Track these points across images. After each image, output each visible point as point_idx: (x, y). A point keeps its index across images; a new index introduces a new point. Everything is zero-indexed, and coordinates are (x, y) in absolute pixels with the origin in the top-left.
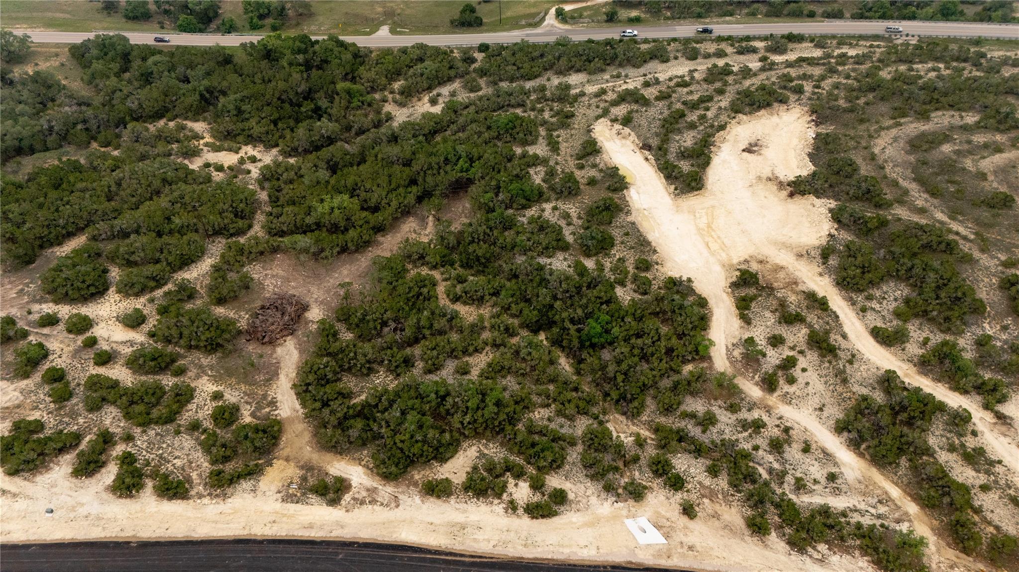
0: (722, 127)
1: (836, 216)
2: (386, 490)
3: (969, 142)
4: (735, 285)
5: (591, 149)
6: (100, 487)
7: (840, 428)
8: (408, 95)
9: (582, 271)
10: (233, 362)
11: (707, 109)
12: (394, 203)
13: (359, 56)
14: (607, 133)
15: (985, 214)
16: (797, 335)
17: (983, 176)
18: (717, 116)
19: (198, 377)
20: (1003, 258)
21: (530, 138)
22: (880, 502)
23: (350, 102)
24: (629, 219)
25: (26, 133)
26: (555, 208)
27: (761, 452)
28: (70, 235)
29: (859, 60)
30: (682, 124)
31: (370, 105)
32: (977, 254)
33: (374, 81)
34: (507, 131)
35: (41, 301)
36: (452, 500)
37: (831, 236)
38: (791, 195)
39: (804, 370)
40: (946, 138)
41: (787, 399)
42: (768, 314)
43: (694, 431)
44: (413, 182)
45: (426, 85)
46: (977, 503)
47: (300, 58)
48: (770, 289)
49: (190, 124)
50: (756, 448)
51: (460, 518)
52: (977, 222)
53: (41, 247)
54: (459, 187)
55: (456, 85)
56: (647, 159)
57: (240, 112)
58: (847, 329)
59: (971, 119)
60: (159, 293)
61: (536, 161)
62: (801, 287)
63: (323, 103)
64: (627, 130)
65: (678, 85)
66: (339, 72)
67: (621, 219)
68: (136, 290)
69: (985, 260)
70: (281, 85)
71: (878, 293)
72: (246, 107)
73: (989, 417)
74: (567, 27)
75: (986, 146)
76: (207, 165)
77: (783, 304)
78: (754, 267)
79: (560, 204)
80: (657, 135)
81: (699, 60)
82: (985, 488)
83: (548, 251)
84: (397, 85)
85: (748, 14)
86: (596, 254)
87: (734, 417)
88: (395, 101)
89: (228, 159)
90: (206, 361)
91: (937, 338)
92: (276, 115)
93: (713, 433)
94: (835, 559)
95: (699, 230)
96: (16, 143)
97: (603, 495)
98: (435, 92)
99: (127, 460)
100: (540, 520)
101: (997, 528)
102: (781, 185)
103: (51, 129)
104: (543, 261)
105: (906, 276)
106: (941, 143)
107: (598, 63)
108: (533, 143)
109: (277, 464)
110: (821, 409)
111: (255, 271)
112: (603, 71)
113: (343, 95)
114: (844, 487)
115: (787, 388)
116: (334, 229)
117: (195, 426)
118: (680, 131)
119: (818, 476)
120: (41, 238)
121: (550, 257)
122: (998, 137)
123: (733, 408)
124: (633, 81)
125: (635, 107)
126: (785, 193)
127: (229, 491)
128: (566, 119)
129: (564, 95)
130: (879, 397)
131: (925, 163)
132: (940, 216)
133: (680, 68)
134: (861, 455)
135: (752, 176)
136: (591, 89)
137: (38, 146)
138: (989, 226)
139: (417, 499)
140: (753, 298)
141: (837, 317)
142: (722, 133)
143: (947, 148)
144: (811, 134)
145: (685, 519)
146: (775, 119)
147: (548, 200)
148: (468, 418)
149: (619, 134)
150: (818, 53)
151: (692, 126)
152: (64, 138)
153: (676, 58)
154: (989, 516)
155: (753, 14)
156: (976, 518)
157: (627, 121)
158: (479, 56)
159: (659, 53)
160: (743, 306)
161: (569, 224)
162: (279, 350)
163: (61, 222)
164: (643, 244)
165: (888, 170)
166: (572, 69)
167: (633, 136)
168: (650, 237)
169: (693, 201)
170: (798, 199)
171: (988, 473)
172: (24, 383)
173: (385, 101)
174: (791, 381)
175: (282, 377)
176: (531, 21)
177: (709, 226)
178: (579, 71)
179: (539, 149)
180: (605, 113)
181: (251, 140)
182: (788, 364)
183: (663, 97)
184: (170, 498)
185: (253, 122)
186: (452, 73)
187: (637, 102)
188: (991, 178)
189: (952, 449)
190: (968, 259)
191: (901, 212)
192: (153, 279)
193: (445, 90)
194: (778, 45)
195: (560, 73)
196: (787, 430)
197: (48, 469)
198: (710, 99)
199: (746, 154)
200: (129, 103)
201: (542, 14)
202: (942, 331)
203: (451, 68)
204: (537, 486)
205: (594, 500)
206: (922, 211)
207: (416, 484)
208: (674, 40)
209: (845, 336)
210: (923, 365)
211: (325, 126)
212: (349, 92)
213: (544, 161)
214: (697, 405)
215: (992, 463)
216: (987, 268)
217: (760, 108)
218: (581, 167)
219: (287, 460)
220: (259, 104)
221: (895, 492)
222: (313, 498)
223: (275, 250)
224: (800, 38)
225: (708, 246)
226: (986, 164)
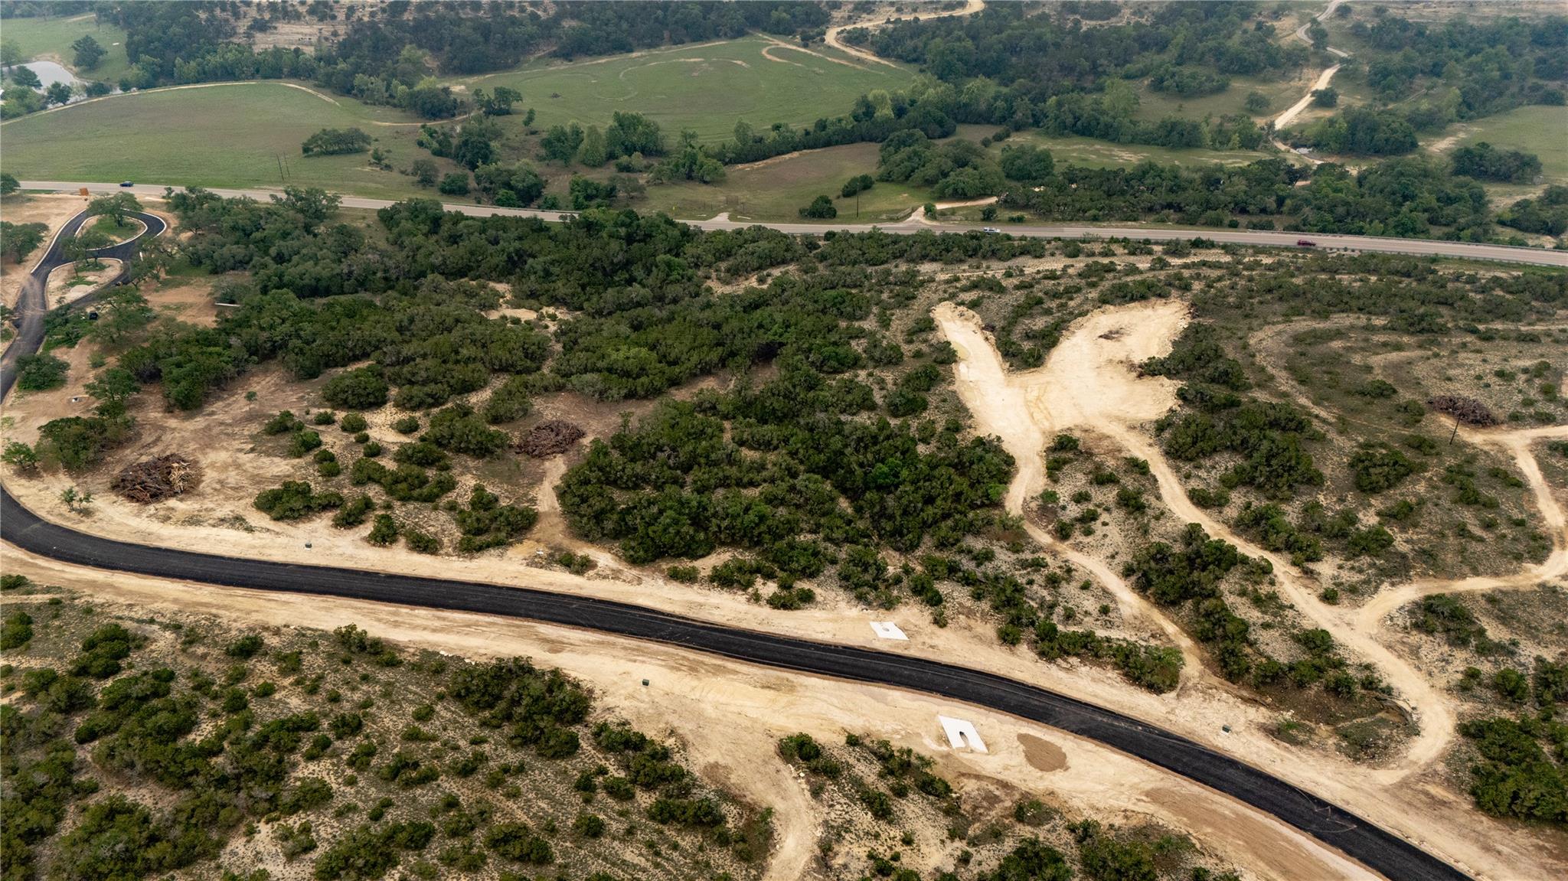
0: (1083, 315)
1: (1181, 395)
2: (631, 572)
3: (1366, 340)
4: (1050, 450)
5: (928, 325)
6: (357, 537)
7: (1128, 572)
8: (734, 274)
9: (883, 426)
10: (499, 467)
11: (1071, 299)
12: (695, 359)
13: (687, 234)
14: (949, 314)
15: (1356, 402)
16: (1108, 495)
17: (1369, 369)
18: (1081, 305)
19: (462, 474)
20: (1361, 440)
21: (858, 313)
22: (1153, 636)
23: (668, 275)
24: (951, 388)
25: (326, 273)
26: (870, 375)
27: (1035, 587)
28: (356, 358)
29: (1269, 268)
30: (1037, 310)
31: (690, 279)
32: (1332, 435)
33: (699, 258)
34: (834, 305)
35: (319, 406)
36: (696, 587)
37: (1171, 410)
38: (1140, 376)
39: (1105, 524)
40: (1339, 334)
41: (1079, 547)
42: (1079, 475)
43: (967, 564)
44: (720, 344)
45: (756, 264)
46: (1252, 637)
47: (623, 231)
48: (1089, 454)
49: (491, 284)
50: (1031, 582)
51: (700, 599)
52: (1343, 408)
53: (326, 366)
54: (767, 354)
55: (791, 267)
56: (987, 339)
57: (547, 274)
58: (1164, 492)
59: (1379, 321)
60: (436, 410)
61: (860, 334)
62: (1123, 454)
63: (639, 274)
64: (971, 312)
65: (1046, 278)
66: (662, 246)
67: (942, 388)
68: (413, 403)
69: (1340, 441)
70: (597, 253)
71: (1208, 463)
72: (555, 270)
73: (1295, 572)
74: (933, 223)
75: (1385, 345)
76: (504, 317)
77: (1099, 467)
78: (1077, 434)
79: (877, 372)
80: (1005, 318)
81: (1080, 258)
82: (1266, 626)
83: (852, 408)
84: (723, 266)
85: (1155, 220)
86: (904, 415)
87: (1014, 557)
88: (719, 279)
89: (526, 315)
90: (472, 463)
91: (1259, 502)
92: (585, 280)
93: (989, 568)
94: (1084, 669)
95: (1027, 403)
96: (313, 282)
97: (854, 602)
98: (765, 272)
99: (385, 521)
100: (782, 611)
101: (1268, 658)
102: (1132, 367)
103: (350, 273)
104: (843, 418)
105: (1242, 447)
106: (1332, 339)
107: (957, 253)
108: (862, 319)
109: (526, 543)
110: (1113, 557)
111: (538, 404)
112: (961, 261)
113: (663, 267)
114: (1117, 622)
115: (1082, 538)
116: (627, 374)
117: (452, 507)
118: (1031, 316)
119: (1090, 609)
120: (328, 356)
121: (853, 415)
122: (1406, 339)
123: (1016, 549)
124: (996, 270)
125: (987, 293)
126: (1135, 374)
127: (476, 555)
128: (907, 300)
129: (909, 280)
130: (1178, 548)
131: (1302, 354)
132: (1303, 401)
133: (1056, 264)
134: (1146, 598)
135: (1105, 357)
136: (942, 277)
137: (334, 289)
138: (1354, 411)
139: (661, 582)
140: (1065, 462)
141: (1156, 481)
142: (1080, 319)
143: (1337, 344)
144: (1184, 324)
145: (935, 628)
146: (1149, 312)
147: (863, 367)
148: (726, 523)
149: (961, 315)
150: (1227, 259)
151: (1048, 312)
152: (362, 284)
153: (1053, 255)
154: (1262, 647)
155: (1163, 221)
156: (1248, 650)
157: (974, 305)
158: (823, 245)
159: (1034, 249)
160: (1054, 469)
161: (882, 389)
162: (547, 464)
163: (350, 344)
164: (959, 409)
165: (1258, 358)
166: (924, 258)
167: (977, 318)
168: (969, 405)
169: (1031, 379)
170: (1147, 380)
171: (1275, 615)
172: (296, 461)
173: (708, 278)
174: (1088, 532)
175: (546, 483)
176: (894, 216)
177: (1038, 398)
178: (934, 260)
179: (868, 324)
180: (952, 297)
181: (555, 301)
182: (1091, 517)
183: (1024, 286)
184: (420, 552)
185: (559, 284)
186: (789, 255)
187: (991, 289)
188: (1377, 371)
189: (1243, 593)
190: (1319, 438)
191: (1261, 396)
193: (776, 272)
194: (1175, 249)
195: (908, 261)
196: (1069, 571)
197: (310, 520)
198: (1078, 290)
199: (1103, 340)
200: (432, 259)
201: (909, 210)
202: (1268, 499)
203: (788, 252)
204: (785, 586)
205: (842, 605)
206: (1285, 395)
207: (662, 571)
208: (1057, 239)
209: (1159, 498)
210: (1240, 527)
211: (636, 291)
212: (668, 264)
213: (870, 335)
214: (978, 544)
215: (1282, 607)
216: (1341, 449)
217: (1132, 300)
218: (911, 342)
219: (538, 541)
220: (569, 268)
221: (1171, 628)
222: (557, 567)
223: (560, 388)
224: (1210, 245)
225: (1032, 416)
226: (1377, 360)
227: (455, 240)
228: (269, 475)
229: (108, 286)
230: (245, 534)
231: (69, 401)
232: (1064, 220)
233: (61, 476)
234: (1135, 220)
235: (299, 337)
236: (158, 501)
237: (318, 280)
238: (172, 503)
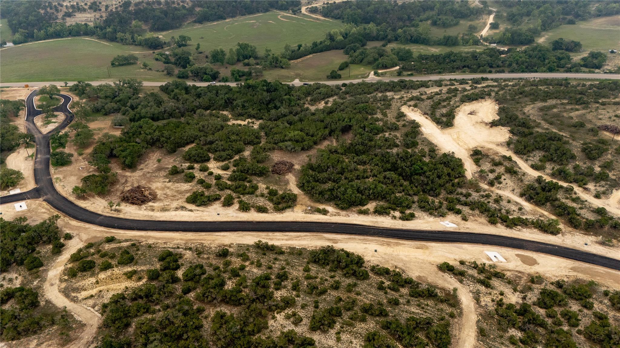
0: (458, 106)
1: (511, 132)
2: (344, 213)
3: (565, 108)
4: (472, 155)
5: (401, 115)
6: (234, 209)
7: (522, 195)
8: (314, 101)
9: (407, 153)
10: (269, 179)
11: (450, 101)
12: (320, 134)
13: (291, 89)
14: (407, 110)
15: (573, 129)
16: (500, 170)
17: (572, 118)
18: (455, 103)
19: (257, 183)
20: (582, 142)
21: (374, 112)
22: (540, 216)
23: (290, 104)
24: (423, 136)
25: (156, 112)
26: (390, 134)
27: (491, 204)
28: (188, 144)
29: (513, 86)
30: (440, 106)
31: (298, 105)
32: (571, 141)
33: (299, 96)
34: (363, 110)
35: (184, 163)
36: (370, 216)
37: (510, 137)
38: (491, 127)
39: (505, 179)
40: (554, 106)
41: (498, 188)
42: (487, 163)
43: (463, 199)
44: (326, 128)
45: (322, 97)
46: (578, 213)
47: (265, 88)
48: (487, 156)
49: (221, 112)
50: (489, 202)
51: (374, 220)
52: (570, 132)
53: (179, 147)
54: (346, 130)
55: (335, 97)
56: (427, 118)
57: (244, 106)
58: (520, 166)
59: (565, 101)
60: (232, 160)
61: (377, 120)
62: (499, 155)
63: (278, 104)
64: (416, 109)
65: (436, 94)
66: (283, 93)
67: (420, 137)
68: (221, 160)
69: (574, 143)
70: (260, 97)
71: (532, 155)
72: (246, 104)
73: (581, 189)
74: (380, 78)
75: (572, 109)
76: (234, 125)
77: (493, 160)
78: (479, 149)
79: (391, 133)
80: (429, 110)
81: (443, 87)
82: (581, 208)
83: (390, 147)
84: (309, 98)
85: (461, 72)
86: (411, 148)
87: (478, 194)
88: (309, 104)
89: (243, 123)
90: (259, 179)
91: (557, 167)
92: (259, 108)
93: (470, 199)
94: (525, 230)
95: (454, 139)
96: (152, 115)
97: (430, 216)
98: (326, 100)
99: (240, 202)
100: (406, 221)
101: (587, 219)
102: (486, 124)
103: (165, 111)
104: (389, 151)
105: (543, 148)
106: (552, 109)
107: (398, 88)
108: (376, 114)
109: (298, 206)
110: (513, 191)
112: (400, 91)
113: (287, 101)
114: (526, 213)
115: (498, 185)
116: (297, 141)
117: (262, 195)
118: (439, 108)
119: (515, 209)
120: (178, 143)
121: (391, 149)
122: (577, 107)
123: (477, 191)
124: (415, 93)
125: (418, 102)
126: (488, 127)
127: (283, 212)
128: (389, 106)
129: (385, 99)
130: (537, 185)
131: (546, 114)
132: (554, 130)
133: (435, 89)
134: (531, 203)
135: (474, 122)
136: (397, 97)
137: (161, 117)
138: (574, 132)
139: (356, 215)
140: (480, 159)
141: (516, 163)
142: (458, 108)
143: (555, 110)
144: (497, 107)
145: (464, 222)
146: (480, 104)
147: (386, 132)
148: (371, 191)
149: (413, 110)
150: (496, 84)
151: (445, 107)
152: (171, 115)
153: (432, 86)
154: (583, 216)
155: (464, 72)
156: (579, 217)
157: (415, 106)
158: (343, 88)
159: (424, 85)
160: (477, 162)
161: (397, 139)
162: (287, 177)
163: (185, 138)
164: (430, 144)
165: (531, 117)
166: (387, 90)
167: (419, 111)
168: (433, 142)
169: (449, 130)
170: (494, 128)
171: (582, 204)
172: (190, 184)
173: (304, 104)
174: (500, 183)
175: (291, 184)
176: (363, 76)
177: (458, 138)
178: (389, 91)
179: (379, 116)
180: (405, 104)
181: (250, 117)
182: (498, 178)
183: (430, 98)
184: (262, 213)
185: (250, 110)
187: (418, 100)
188: (575, 118)
189: (567, 198)
190: (567, 143)
191: (540, 130)
192: (229, 155)
193: (331, 99)
194: (476, 81)
195: (381, 92)
196: (500, 197)
197: (212, 205)
198: (450, 98)
199: (469, 115)
200: (194, 104)
201: (367, 74)
202: (559, 165)
203: (332, 91)
204: (402, 212)
205: (426, 217)
206: (547, 129)
207: (354, 211)
208: (430, 81)
209: (520, 168)
210: (553, 175)
211: (283, 110)
212: (289, 99)
213: (381, 120)
214: (464, 191)
215: (583, 201)
216: (576, 146)
217: (473, 100)
218: (399, 121)
219: (302, 205)
220: (251, 103)
221: (546, 213)
222: (316, 213)
223: (274, 149)
224: (487, 79)
225: (458, 144)
226: (572, 114)
227: (199, 96)
228: (183, 190)
229: (63, 123)
230: (190, 213)
231: (79, 169)
232: (428, 74)
233: (97, 198)
234: (454, 72)
235: (163, 137)
236: (145, 204)
237: (154, 115)
238: (150, 204)
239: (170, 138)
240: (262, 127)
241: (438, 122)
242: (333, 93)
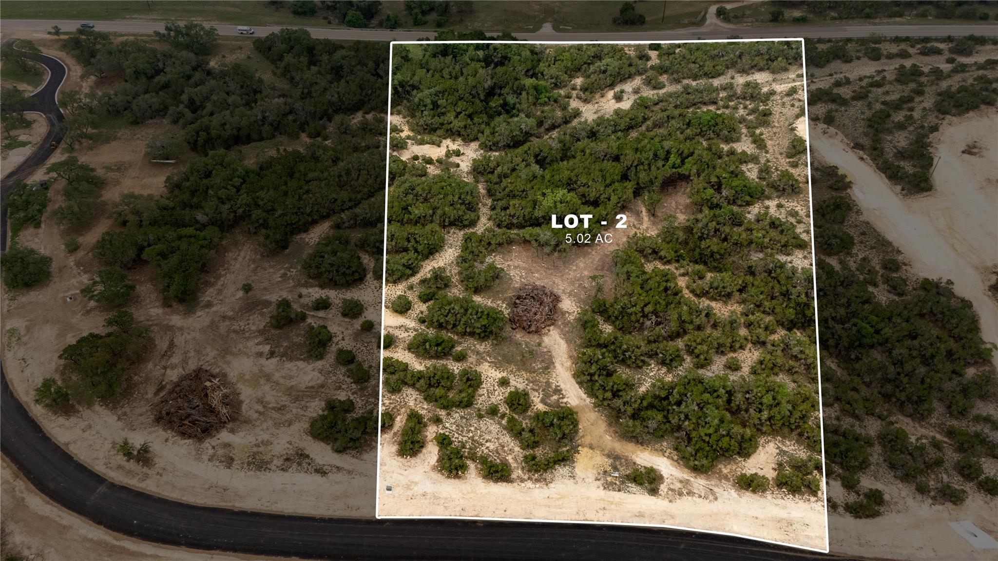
0: (935, 129)
2: (699, 483)
5: (799, 147)
6: (428, 468)
8: (590, 92)
10: (506, 349)
11: (912, 109)
12: (614, 199)
18: (924, 117)
19: (479, 363)
21: (734, 135)
23: (537, 99)
24: (861, 218)
25: (243, 122)
26: (780, 206)
30: (889, 125)
31: (556, 101)
33: (557, 78)
35: (306, 285)
36: (768, 495)
44: (625, 177)
45: (609, 82)
51: (782, 514)
53: (292, 233)
54: (671, 183)
55: (637, 81)
56: (862, 159)
57: (435, 105)
60: (415, 280)
61: (745, 159)
63: (511, 99)
64: (832, 130)
65: (872, 85)
66: (521, 69)
67: (852, 218)
68: (395, 277)
72: (441, 101)
74: (731, 26)
76: (416, 158)
79: (783, 201)
80: (866, 134)
81: (883, 61)
83: (786, 249)
84: (579, 81)
85: (917, 16)
86: (837, 253)
88: (579, 98)
89: (435, 152)
90: (482, 347)
92: (470, 110)
95: (940, 231)
97: (919, 497)
98: (617, 89)
99: (443, 441)
100: (864, 520)
103: (264, 118)
104: (783, 258)
107: (781, 62)
108: (738, 140)
109: (584, 451)
111: (497, 260)
112: (786, 70)
113: (530, 91)
117: (493, 411)
118: (890, 132)
120: (292, 224)
121: (788, 255)
124: (823, 80)
125: (833, 106)
127: (548, 475)
128: (765, 118)
129: (752, 93)
133: (865, 69)
135: (980, 178)
136: (780, 88)
137: (254, 135)
139: (733, 493)
142: (935, 134)
146: (985, 121)
147: (769, 198)
149: (825, 133)
151: (901, 127)
152: (277, 128)
153: (858, 58)
155: (923, 15)
157: (829, 120)
158: (653, 54)
159: (841, 54)
162: (546, 339)
164: (883, 244)
167: (840, 136)
168: (890, 237)
169: (922, 201)
172: (319, 364)
173: (569, 97)
175: (558, 365)
176: (693, 20)
177: (950, 228)
178: (761, 70)
179: (744, 146)
181: (452, 134)
183: (860, 96)
184: (497, 481)
185: (450, 116)
187: (834, 101)
192: (408, 267)
193: (628, 87)
194: (965, 46)
195: (743, 71)
198: (910, 100)
199: (966, 156)
200: (328, 96)
201: (703, 13)
203: (630, 65)
205: (910, 501)
207: (726, 478)
208: (849, 40)
211: (524, 122)
212: (536, 88)
213: (754, 159)
217: (967, 110)
218: (795, 165)
219: (591, 447)
220: (452, 99)
222: (633, 487)
223: (510, 242)
224: (982, 41)
225: (953, 246)
227: (337, 72)
228: (302, 386)
229: (41, 148)
231: (65, 301)
232: (841, 18)
233: (97, 407)
234: (901, 16)
235: (257, 206)
236: (211, 436)
237: (239, 129)
238: (224, 436)
239: (273, 210)
240: (478, 170)
241: (893, 174)
242: (632, 70)
